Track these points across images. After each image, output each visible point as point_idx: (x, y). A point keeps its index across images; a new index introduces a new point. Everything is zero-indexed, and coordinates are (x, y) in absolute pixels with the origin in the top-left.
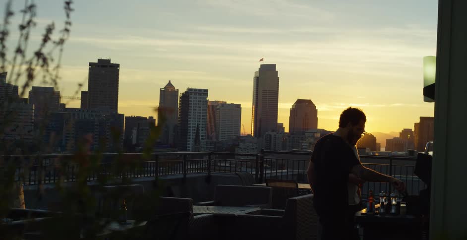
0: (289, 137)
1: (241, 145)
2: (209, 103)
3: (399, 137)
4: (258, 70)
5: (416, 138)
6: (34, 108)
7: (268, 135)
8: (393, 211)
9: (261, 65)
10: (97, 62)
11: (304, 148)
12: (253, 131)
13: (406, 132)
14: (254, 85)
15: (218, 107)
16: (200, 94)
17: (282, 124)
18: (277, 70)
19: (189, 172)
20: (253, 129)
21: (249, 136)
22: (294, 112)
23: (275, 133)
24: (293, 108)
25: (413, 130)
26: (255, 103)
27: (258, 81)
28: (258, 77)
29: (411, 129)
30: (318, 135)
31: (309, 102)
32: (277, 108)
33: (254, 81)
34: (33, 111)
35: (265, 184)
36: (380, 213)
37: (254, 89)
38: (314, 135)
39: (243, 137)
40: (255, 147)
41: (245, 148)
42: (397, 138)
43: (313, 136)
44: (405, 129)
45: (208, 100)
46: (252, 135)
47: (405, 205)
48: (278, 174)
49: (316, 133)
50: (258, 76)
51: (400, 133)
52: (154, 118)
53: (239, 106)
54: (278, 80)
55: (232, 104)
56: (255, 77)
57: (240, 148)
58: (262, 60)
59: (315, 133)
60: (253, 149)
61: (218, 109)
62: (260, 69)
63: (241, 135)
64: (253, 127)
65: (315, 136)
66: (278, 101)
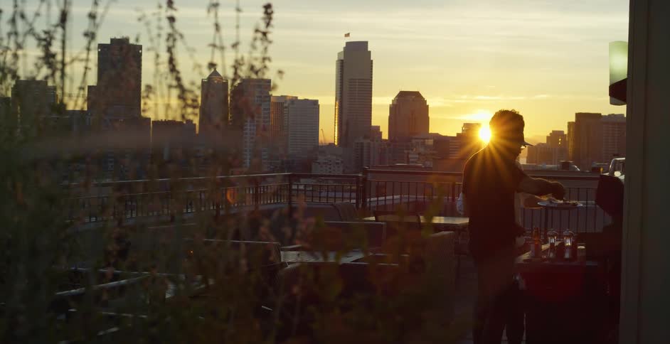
0: (389, 145)
1: (321, 159)
2: (272, 100)
3: (545, 142)
4: (342, 50)
5: (571, 143)
6: (19, 112)
7: (357, 143)
8: (567, 255)
9: (347, 43)
10: (109, 42)
11: (413, 162)
12: (336, 138)
13: (556, 135)
14: (337, 72)
15: (286, 105)
16: (260, 86)
17: (378, 128)
18: (369, 50)
19: (262, 202)
20: (336, 135)
21: (331, 145)
22: (395, 109)
23: (368, 141)
24: (393, 104)
25: (566, 132)
26: (338, 98)
27: (342, 65)
28: (342, 60)
29: (563, 132)
30: (430, 142)
31: (417, 94)
32: (371, 105)
33: (337, 66)
34: (19, 116)
35: (373, 218)
36: (549, 259)
37: (337, 77)
38: (424, 142)
39: (322, 147)
40: (339, 161)
41: (325, 163)
42: (543, 144)
43: (423, 144)
44: (553, 131)
45: (271, 95)
46: (336, 144)
47: (583, 247)
48: (387, 203)
49: (428, 139)
50: (342, 58)
51: (548, 137)
52: (194, 122)
53: (315, 103)
54: (372, 63)
55: (306, 101)
56: (337, 61)
57: (319, 163)
58: (347, 35)
59: (425, 139)
60: (338, 163)
61: (286, 107)
62: (346, 49)
63: (320, 144)
64: (336, 133)
65: (426, 143)
66: (371, 94)
